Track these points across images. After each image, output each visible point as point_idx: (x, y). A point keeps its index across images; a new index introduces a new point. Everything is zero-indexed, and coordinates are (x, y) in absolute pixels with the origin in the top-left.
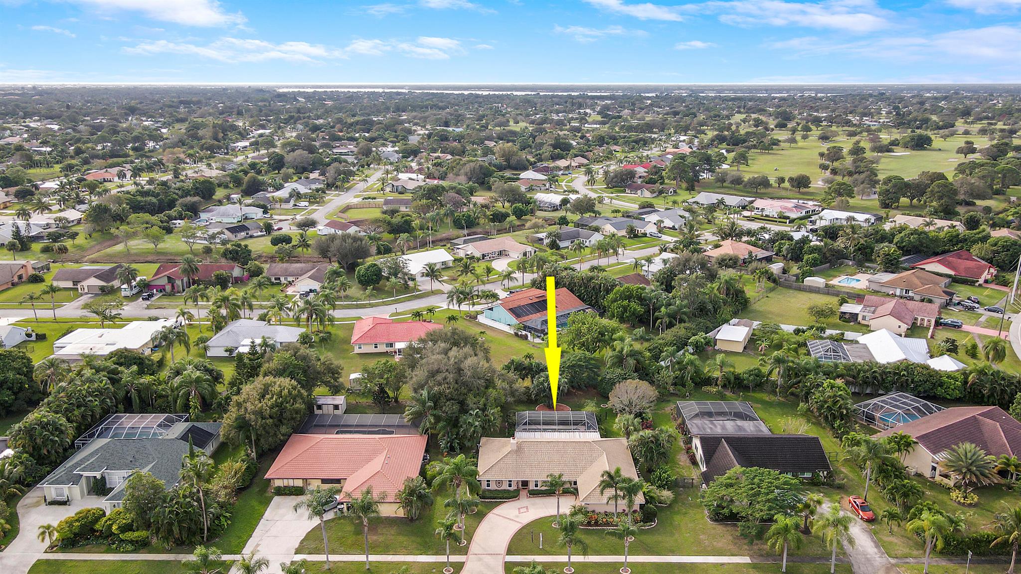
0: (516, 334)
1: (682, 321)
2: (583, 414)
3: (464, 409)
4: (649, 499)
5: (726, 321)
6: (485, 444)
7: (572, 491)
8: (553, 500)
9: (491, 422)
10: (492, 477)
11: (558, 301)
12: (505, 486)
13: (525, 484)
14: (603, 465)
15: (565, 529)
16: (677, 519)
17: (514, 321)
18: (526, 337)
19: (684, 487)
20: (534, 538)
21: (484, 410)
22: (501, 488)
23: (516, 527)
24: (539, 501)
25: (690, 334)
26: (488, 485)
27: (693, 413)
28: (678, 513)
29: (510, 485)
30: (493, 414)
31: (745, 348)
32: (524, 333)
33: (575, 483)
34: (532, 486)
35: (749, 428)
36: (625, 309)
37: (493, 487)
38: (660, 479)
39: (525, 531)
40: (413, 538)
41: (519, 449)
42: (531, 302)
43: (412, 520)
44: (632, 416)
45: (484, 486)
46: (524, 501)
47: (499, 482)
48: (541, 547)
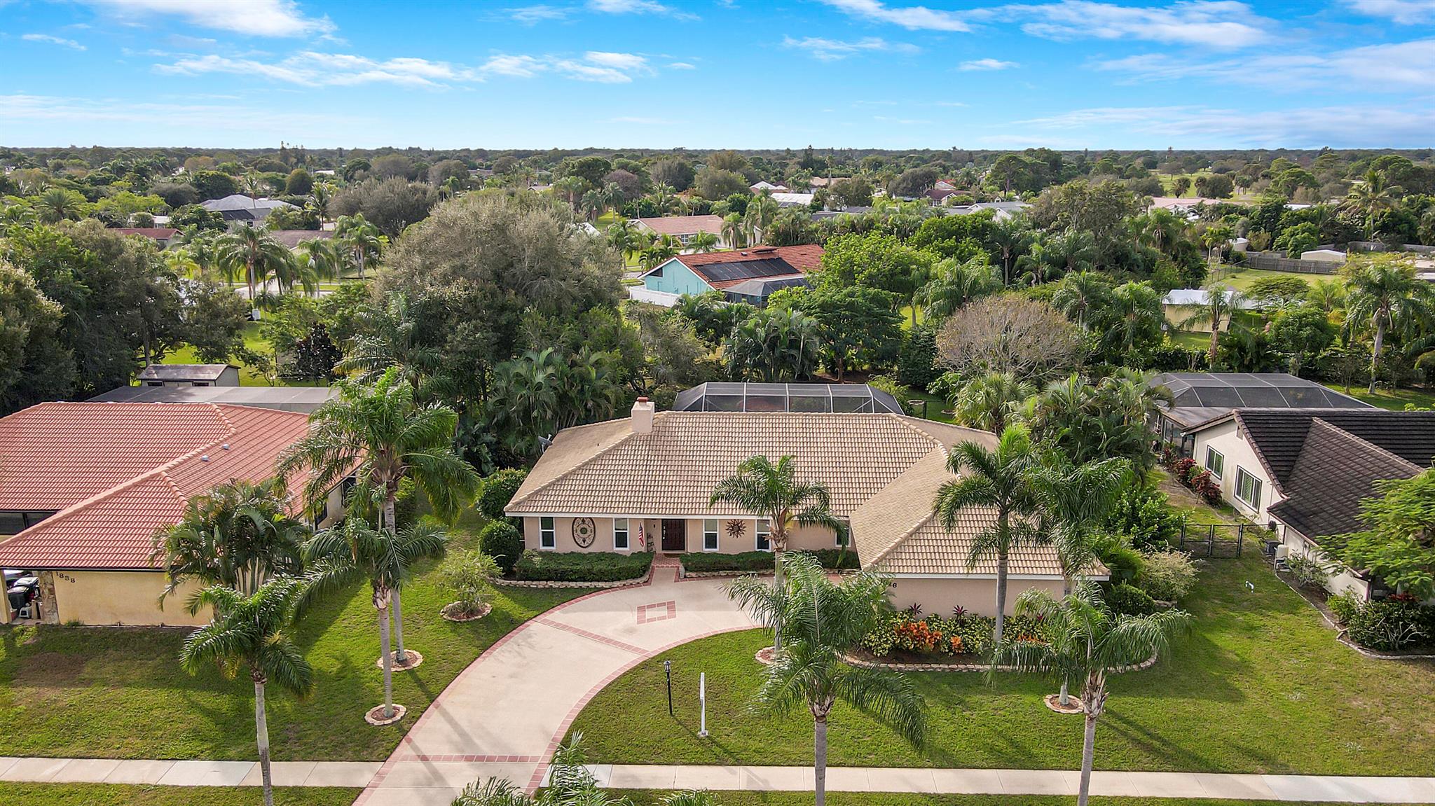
2: (862, 387)
6: (565, 439)
10: (562, 508)
12: (604, 543)
13: (674, 532)
19: (1209, 556)
20: (680, 695)
22: (590, 550)
23: (615, 665)
26: (548, 540)
29: (621, 540)
34: (695, 543)
37: (564, 543)
38: (1133, 518)
41: (660, 432)
45: (533, 539)
46: (665, 587)
47: (584, 527)
48: (703, 732)
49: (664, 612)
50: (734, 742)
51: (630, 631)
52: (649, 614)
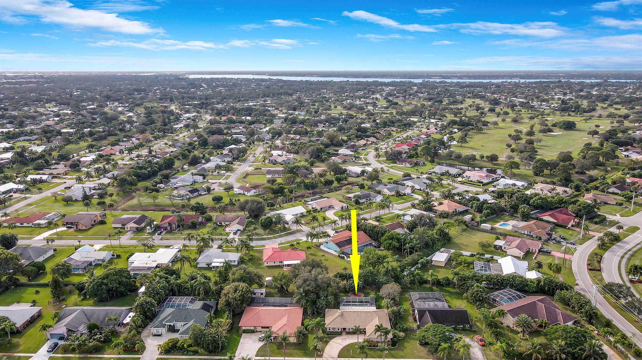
0: (339, 256)
1: (416, 251)
2: (368, 298)
3: (318, 297)
4: (395, 336)
5: (438, 250)
6: (328, 312)
7: (363, 332)
8: (356, 336)
9: (330, 302)
10: (331, 326)
11: (358, 238)
12: (337, 330)
13: (344, 329)
14: (376, 322)
15: (360, 348)
16: (406, 344)
17: (338, 249)
18: (344, 258)
19: (410, 331)
20: (348, 351)
21: (327, 297)
22: (335, 331)
23: (341, 347)
24: (350, 336)
25: (419, 258)
27: (417, 298)
28: (407, 341)
30: (330, 299)
31: (446, 264)
32: (343, 255)
33: (365, 329)
34: (347, 330)
35: (441, 305)
36: (390, 244)
37: (331, 330)
39: (345, 348)
40: (301, 351)
41: (342, 315)
42: (346, 239)
43: (299, 344)
44: (390, 300)
45: (328, 330)
46: (344, 336)
48: (351, 355)
49: (345, 340)
50: (354, 355)
51: (342, 343)
52: (343, 340)
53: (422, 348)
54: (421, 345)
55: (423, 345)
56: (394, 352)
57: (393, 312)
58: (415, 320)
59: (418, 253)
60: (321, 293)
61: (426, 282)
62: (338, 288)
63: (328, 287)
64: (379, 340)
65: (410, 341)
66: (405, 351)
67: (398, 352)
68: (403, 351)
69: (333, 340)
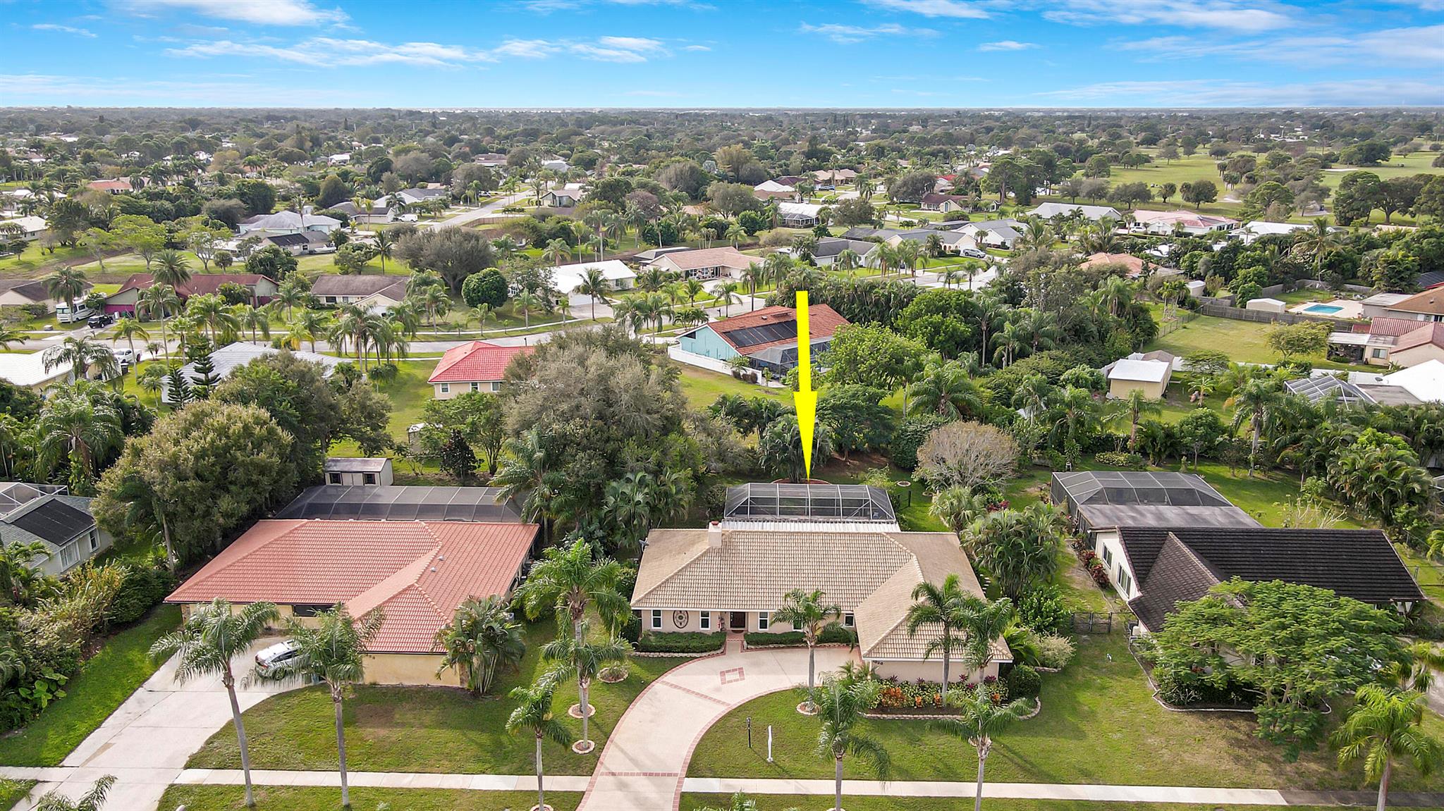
0: (735, 374)
1: (1040, 349)
3: (614, 467)
4: (1021, 654)
5: (1124, 355)
6: (655, 541)
7: (844, 637)
8: (799, 658)
9: (672, 495)
10: (667, 603)
11: (814, 324)
12: (694, 626)
13: (739, 620)
14: (912, 575)
16: (1086, 698)
17: (732, 352)
18: (754, 379)
19: (1090, 632)
20: (754, 735)
21: (657, 473)
22: (686, 630)
23: (712, 714)
24: (768, 657)
25: (1060, 368)
26: (657, 623)
27: (1091, 492)
28: (1087, 686)
29: (705, 623)
30: (675, 482)
31: (1164, 395)
32: (750, 371)
33: (850, 620)
34: (753, 626)
35: (1213, 517)
36: (937, 329)
37: (668, 626)
38: (1039, 611)
39: (733, 719)
40: (473, 735)
41: (728, 543)
42: (765, 323)
43: (476, 694)
44: (967, 490)
45: (648, 624)
46: (735, 657)
47: (680, 616)
48: (770, 759)
49: (736, 676)
50: (787, 763)
51: (718, 690)
52: (728, 677)
53: (1190, 723)
54: (1179, 704)
55: (1191, 705)
56: (1028, 745)
57: (997, 534)
58: (1104, 583)
59: (1054, 352)
60: (630, 452)
61: (1107, 444)
62: (721, 456)
63: (665, 431)
64: (934, 674)
65: (1108, 682)
66: (1092, 736)
67: (1050, 742)
68: (1079, 735)
69: (670, 677)
